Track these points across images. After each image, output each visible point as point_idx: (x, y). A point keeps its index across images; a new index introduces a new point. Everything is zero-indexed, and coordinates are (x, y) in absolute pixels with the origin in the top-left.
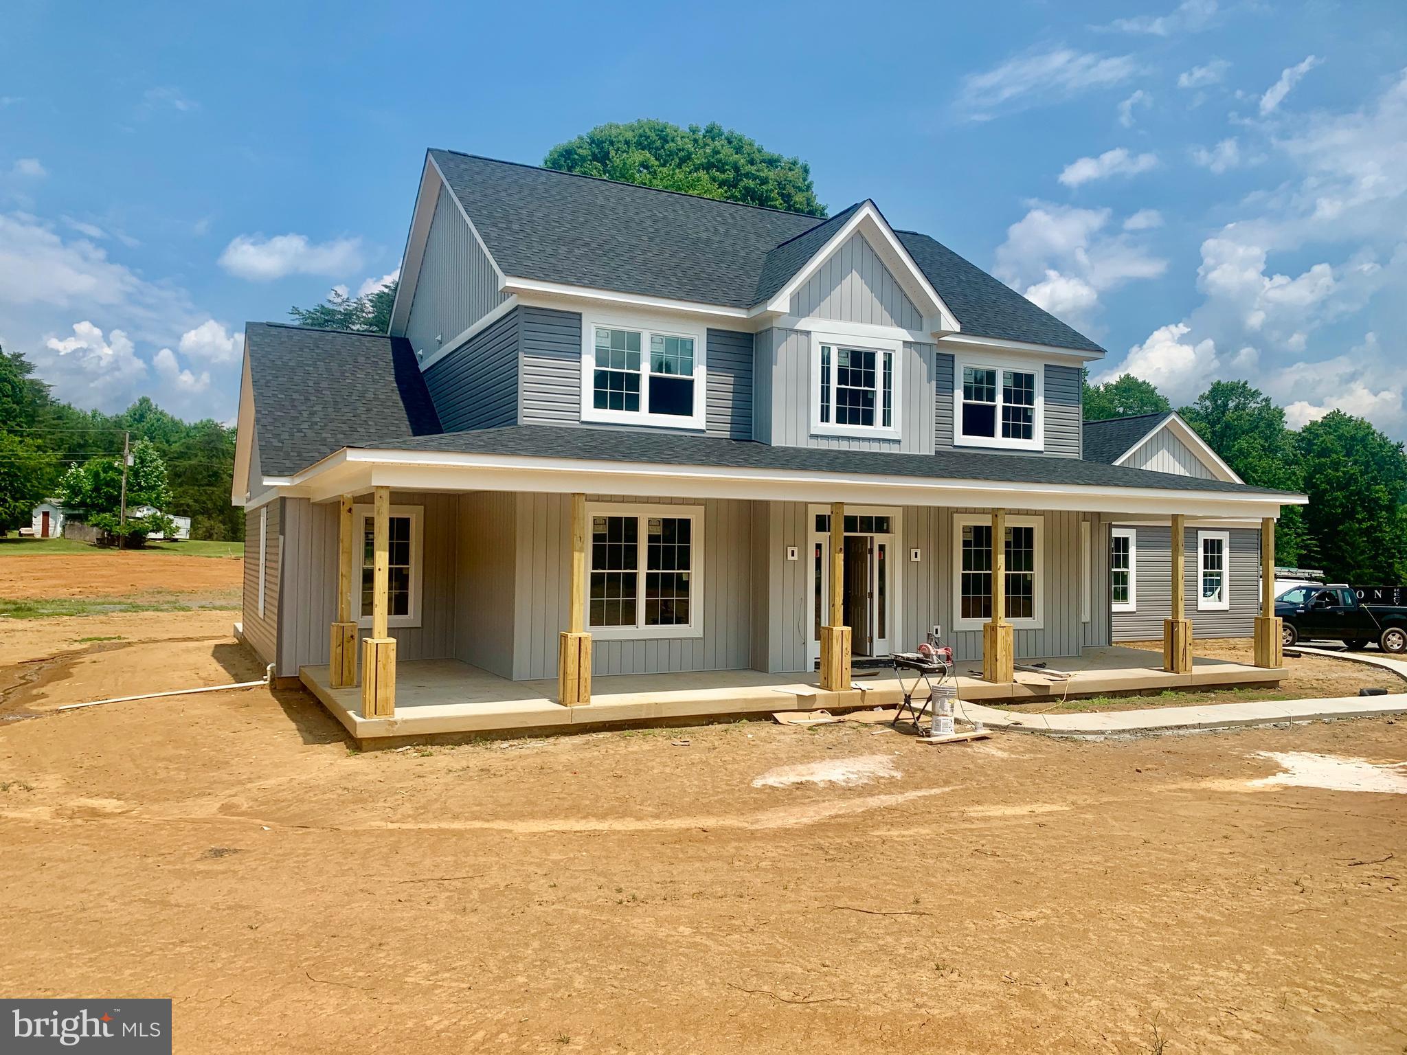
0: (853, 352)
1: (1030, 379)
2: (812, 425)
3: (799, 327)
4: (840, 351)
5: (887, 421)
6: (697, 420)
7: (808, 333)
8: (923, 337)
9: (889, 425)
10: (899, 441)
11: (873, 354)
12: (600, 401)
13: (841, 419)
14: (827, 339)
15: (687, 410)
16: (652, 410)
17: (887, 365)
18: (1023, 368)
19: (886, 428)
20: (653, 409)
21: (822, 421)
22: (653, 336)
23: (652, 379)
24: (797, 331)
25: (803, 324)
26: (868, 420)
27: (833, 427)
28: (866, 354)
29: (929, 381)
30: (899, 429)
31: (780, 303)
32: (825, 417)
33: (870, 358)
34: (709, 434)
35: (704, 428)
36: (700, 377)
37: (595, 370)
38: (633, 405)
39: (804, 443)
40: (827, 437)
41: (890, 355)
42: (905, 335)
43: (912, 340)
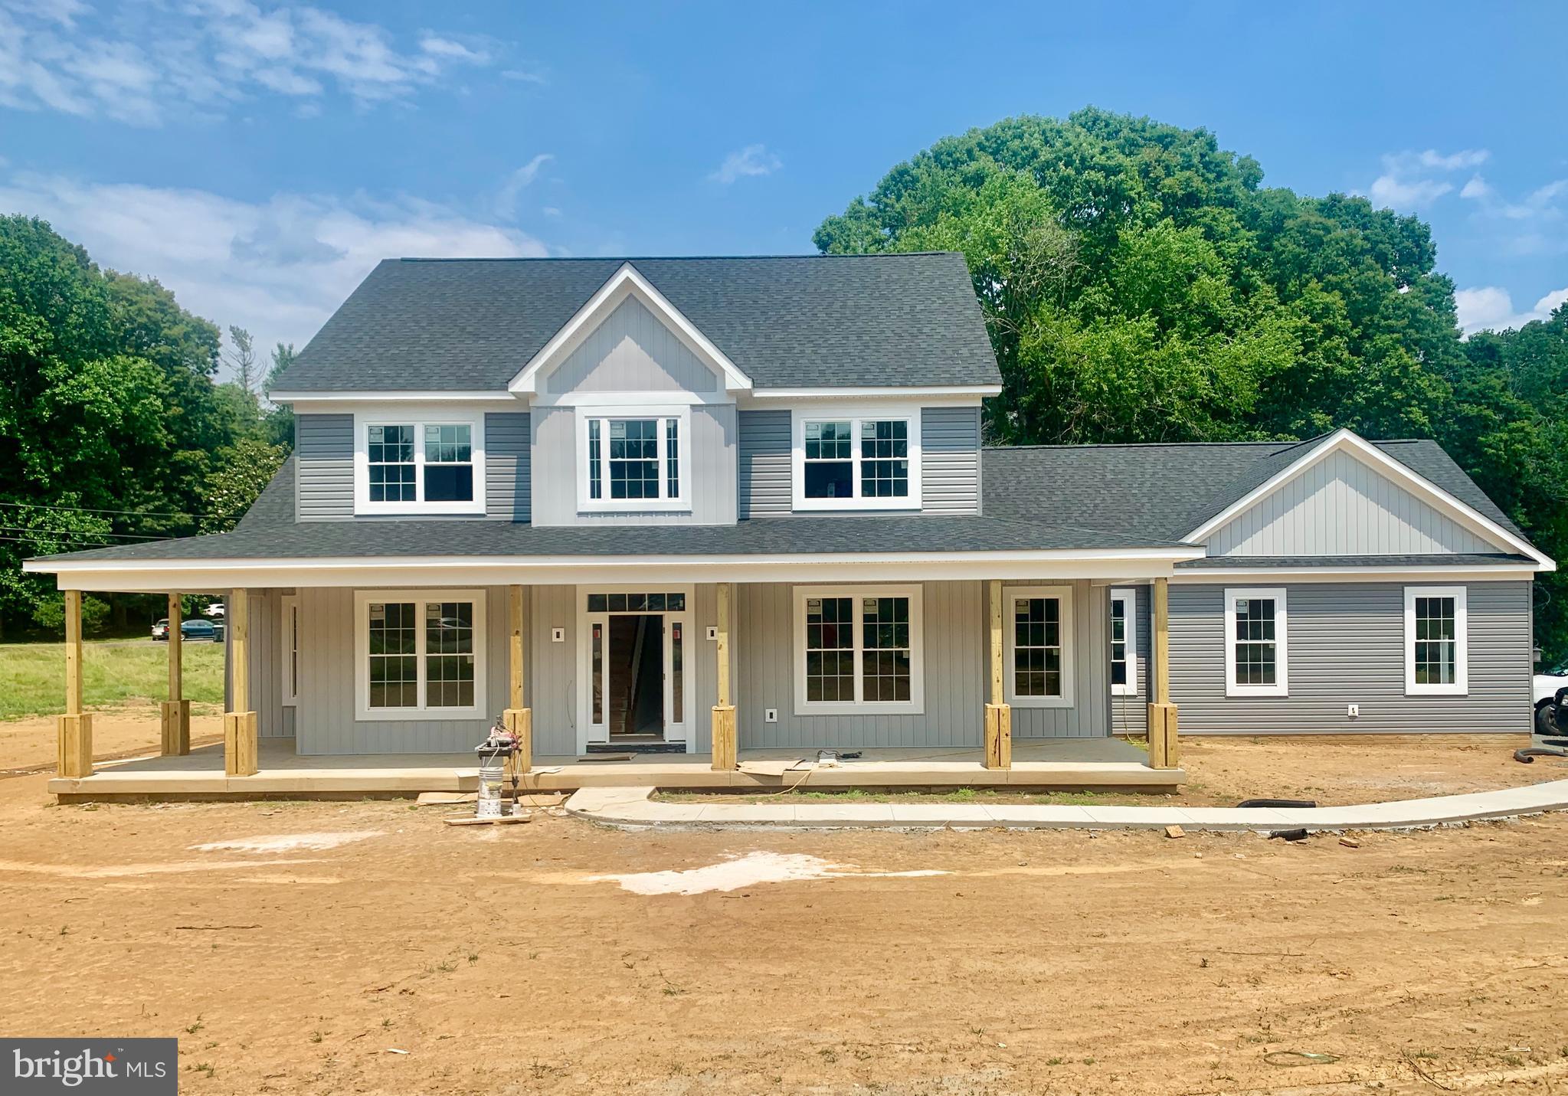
0: (628, 423)
1: (901, 428)
2: (580, 501)
3: (559, 403)
4: (613, 423)
5: (673, 491)
6: (477, 505)
7: (572, 408)
8: (714, 399)
9: (676, 495)
10: (689, 513)
11: (654, 423)
12: (376, 494)
13: (618, 492)
14: (595, 412)
15: (466, 494)
16: (427, 499)
17: (672, 432)
18: (890, 415)
19: (673, 500)
20: (430, 496)
21: (593, 496)
22: (427, 429)
23: (427, 469)
24: (559, 408)
25: (564, 400)
26: (652, 491)
27: (607, 501)
28: (645, 422)
29: (727, 445)
30: (689, 500)
31: (525, 383)
32: (596, 492)
33: (650, 426)
34: (491, 517)
35: (484, 512)
36: (478, 461)
37: (370, 466)
38: (410, 495)
39: (570, 521)
40: (599, 514)
41: (675, 422)
42: (695, 399)
43: (703, 403)
